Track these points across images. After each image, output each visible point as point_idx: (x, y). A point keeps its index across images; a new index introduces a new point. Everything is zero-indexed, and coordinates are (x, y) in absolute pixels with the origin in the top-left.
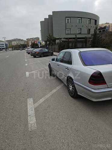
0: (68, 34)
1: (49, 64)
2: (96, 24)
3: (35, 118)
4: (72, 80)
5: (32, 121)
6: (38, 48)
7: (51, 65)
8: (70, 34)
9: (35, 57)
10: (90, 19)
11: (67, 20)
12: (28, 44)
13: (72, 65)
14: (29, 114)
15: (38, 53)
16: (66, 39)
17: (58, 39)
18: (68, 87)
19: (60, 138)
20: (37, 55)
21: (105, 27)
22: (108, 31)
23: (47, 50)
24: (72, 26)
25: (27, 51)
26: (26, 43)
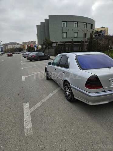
0: (64, 38)
1: (46, 68)
3: (32, 123)
4: (69, 84)
5: (28, 126)
6: (35, 51)
7: (48, 69)
8: (67, 38)
9: (31, 61)
10: (86, 23)
11: (63, 24)
12: (24, 47)
14: (25, 119)
15: (35, 57)
16: (62, 43)
17: (54, 43)
18: (65, 91)
19: (57, 143)
20: (33, 59)
21: (101, 31)
23: (43, 54)
24: (68, 30)
25: (23, 54)
26: (22, 47)
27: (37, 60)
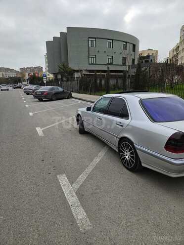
0: (92, 64)
2: (134, 50)
3: (83, 209)
5: (80, 214)
9: (41, 100)
10: (126, 42)
11: (90, 42)
12: (24, 76)
13: (130, 120)
15: (48, 94)
16: (90, 72)
17: (78, 71)
19: (136, 240)
20: (45, 97)
21: (148, 56)
22: (153, 61)
24: (98, 52)
25: (25, 89)
27: (51, 100)
